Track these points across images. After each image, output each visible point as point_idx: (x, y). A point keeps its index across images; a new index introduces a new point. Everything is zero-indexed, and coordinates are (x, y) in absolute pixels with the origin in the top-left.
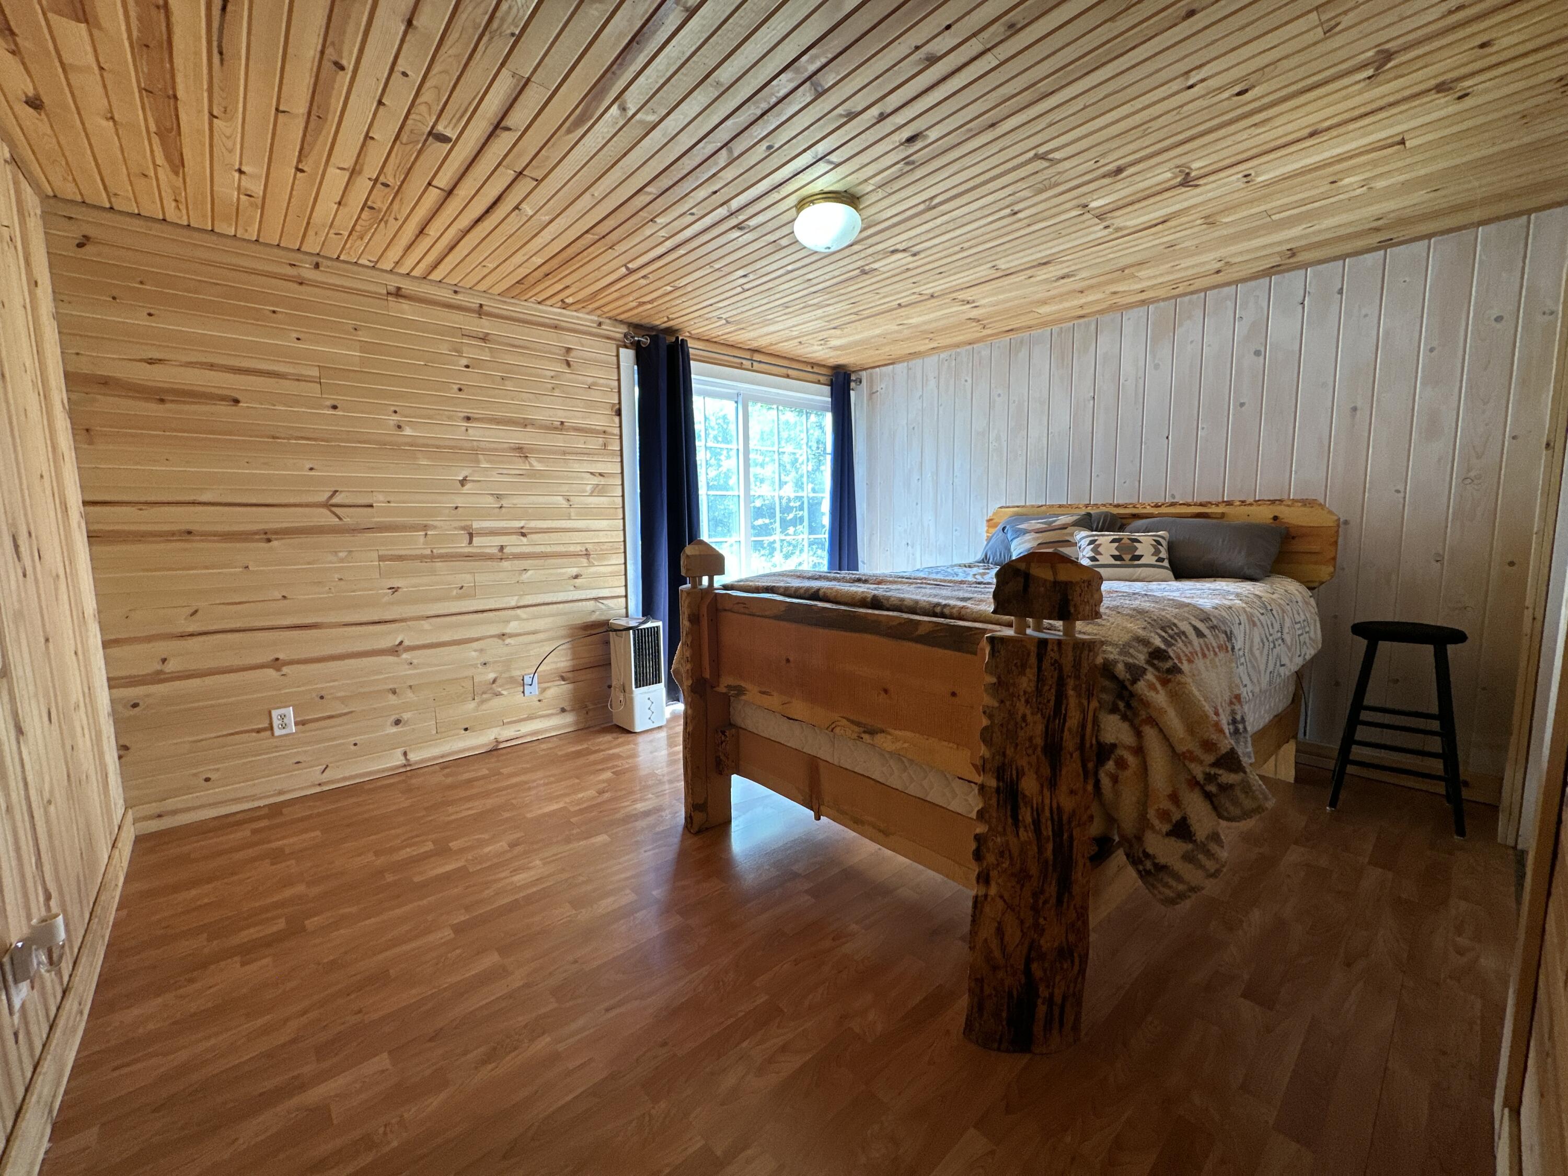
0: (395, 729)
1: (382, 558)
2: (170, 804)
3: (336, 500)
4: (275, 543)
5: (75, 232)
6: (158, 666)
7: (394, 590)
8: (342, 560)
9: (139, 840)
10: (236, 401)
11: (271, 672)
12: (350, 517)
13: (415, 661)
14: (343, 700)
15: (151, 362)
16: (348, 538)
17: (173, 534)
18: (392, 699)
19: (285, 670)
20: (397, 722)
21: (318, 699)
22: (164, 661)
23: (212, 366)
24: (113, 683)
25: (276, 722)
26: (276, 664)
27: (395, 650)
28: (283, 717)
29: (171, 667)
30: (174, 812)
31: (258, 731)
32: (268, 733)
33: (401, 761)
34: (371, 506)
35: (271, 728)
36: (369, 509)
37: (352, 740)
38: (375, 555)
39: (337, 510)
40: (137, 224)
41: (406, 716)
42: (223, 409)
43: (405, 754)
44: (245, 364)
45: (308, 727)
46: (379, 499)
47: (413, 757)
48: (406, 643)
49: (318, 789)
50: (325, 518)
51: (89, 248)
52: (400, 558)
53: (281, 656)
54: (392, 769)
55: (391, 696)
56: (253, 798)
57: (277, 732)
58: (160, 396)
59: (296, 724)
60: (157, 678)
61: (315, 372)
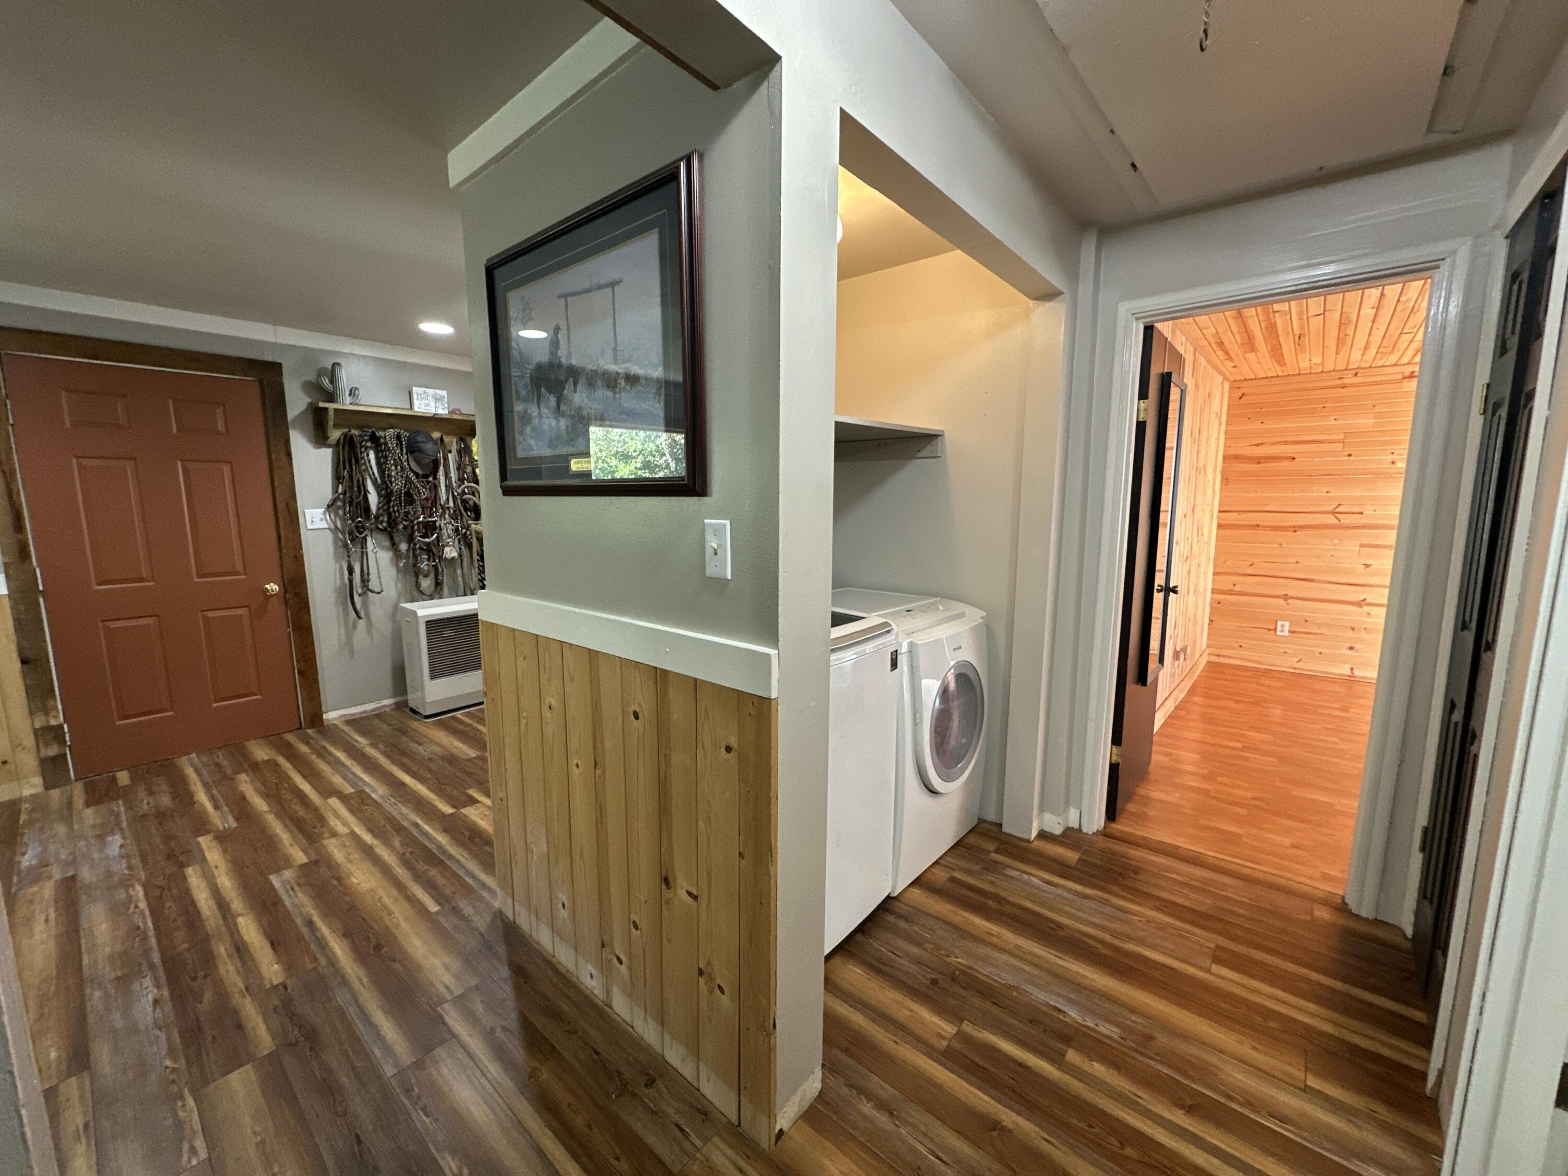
0: (1349, 652)
1: (1362, 546)
2: (1224, 652)
3: (1339, 509)
4: (1298, 533)
5: (1240, 393)
6: (1231, 587)
7: (1367, 566)
8: (1335, 545)
9: (1208, 662)
10: (1294, 459)
11: (1281, 601)
12: (1345, 520)
13: (1372, 613)
14: (1319, 626)
15: (1257, 445)
16: (1342, 531)
17: (1250, 526)
18: (1350, 633)
19: (1290, 601)
20: (1351, 648)
21: (1303, 621)
22: (1235, 585)
23: (1285, 443)
24: (1214, 591)
25: (1279, 628)
26: (1286, 597)
27: (1360, 604)
28: (1283, 626)
29: (1237, 588)
30: (1224, 656)
31: (1269, 630)
32: (1273, 632)
33: (1349, 673)
34: (1362, 513)
35: (1275, 630)
36: (1360, 516)
37: (1320, 650)
38: (1358, 543)
39: (1338, 515)
40: (1265, 382)
41: (1358, 646)
42: (1287, 463)
43: (1352, 669)
44: (1297, 439)
45: (1295, 635)
46: (1368, 510)
47: (1356, 672)
48: (1369, 600)
49: (1292, 670)
50: (1331, 520)
51: (1244, 398)
52: (1377, 546)
53: (1289, 594)
54: (1340, 675)
55: (1351, 631)
56: (1259, 663)
57: (1278, 633)
58: (1258, 460)
59: (1290, 631)
60: (1230, 593)
61: (1341, 436)
